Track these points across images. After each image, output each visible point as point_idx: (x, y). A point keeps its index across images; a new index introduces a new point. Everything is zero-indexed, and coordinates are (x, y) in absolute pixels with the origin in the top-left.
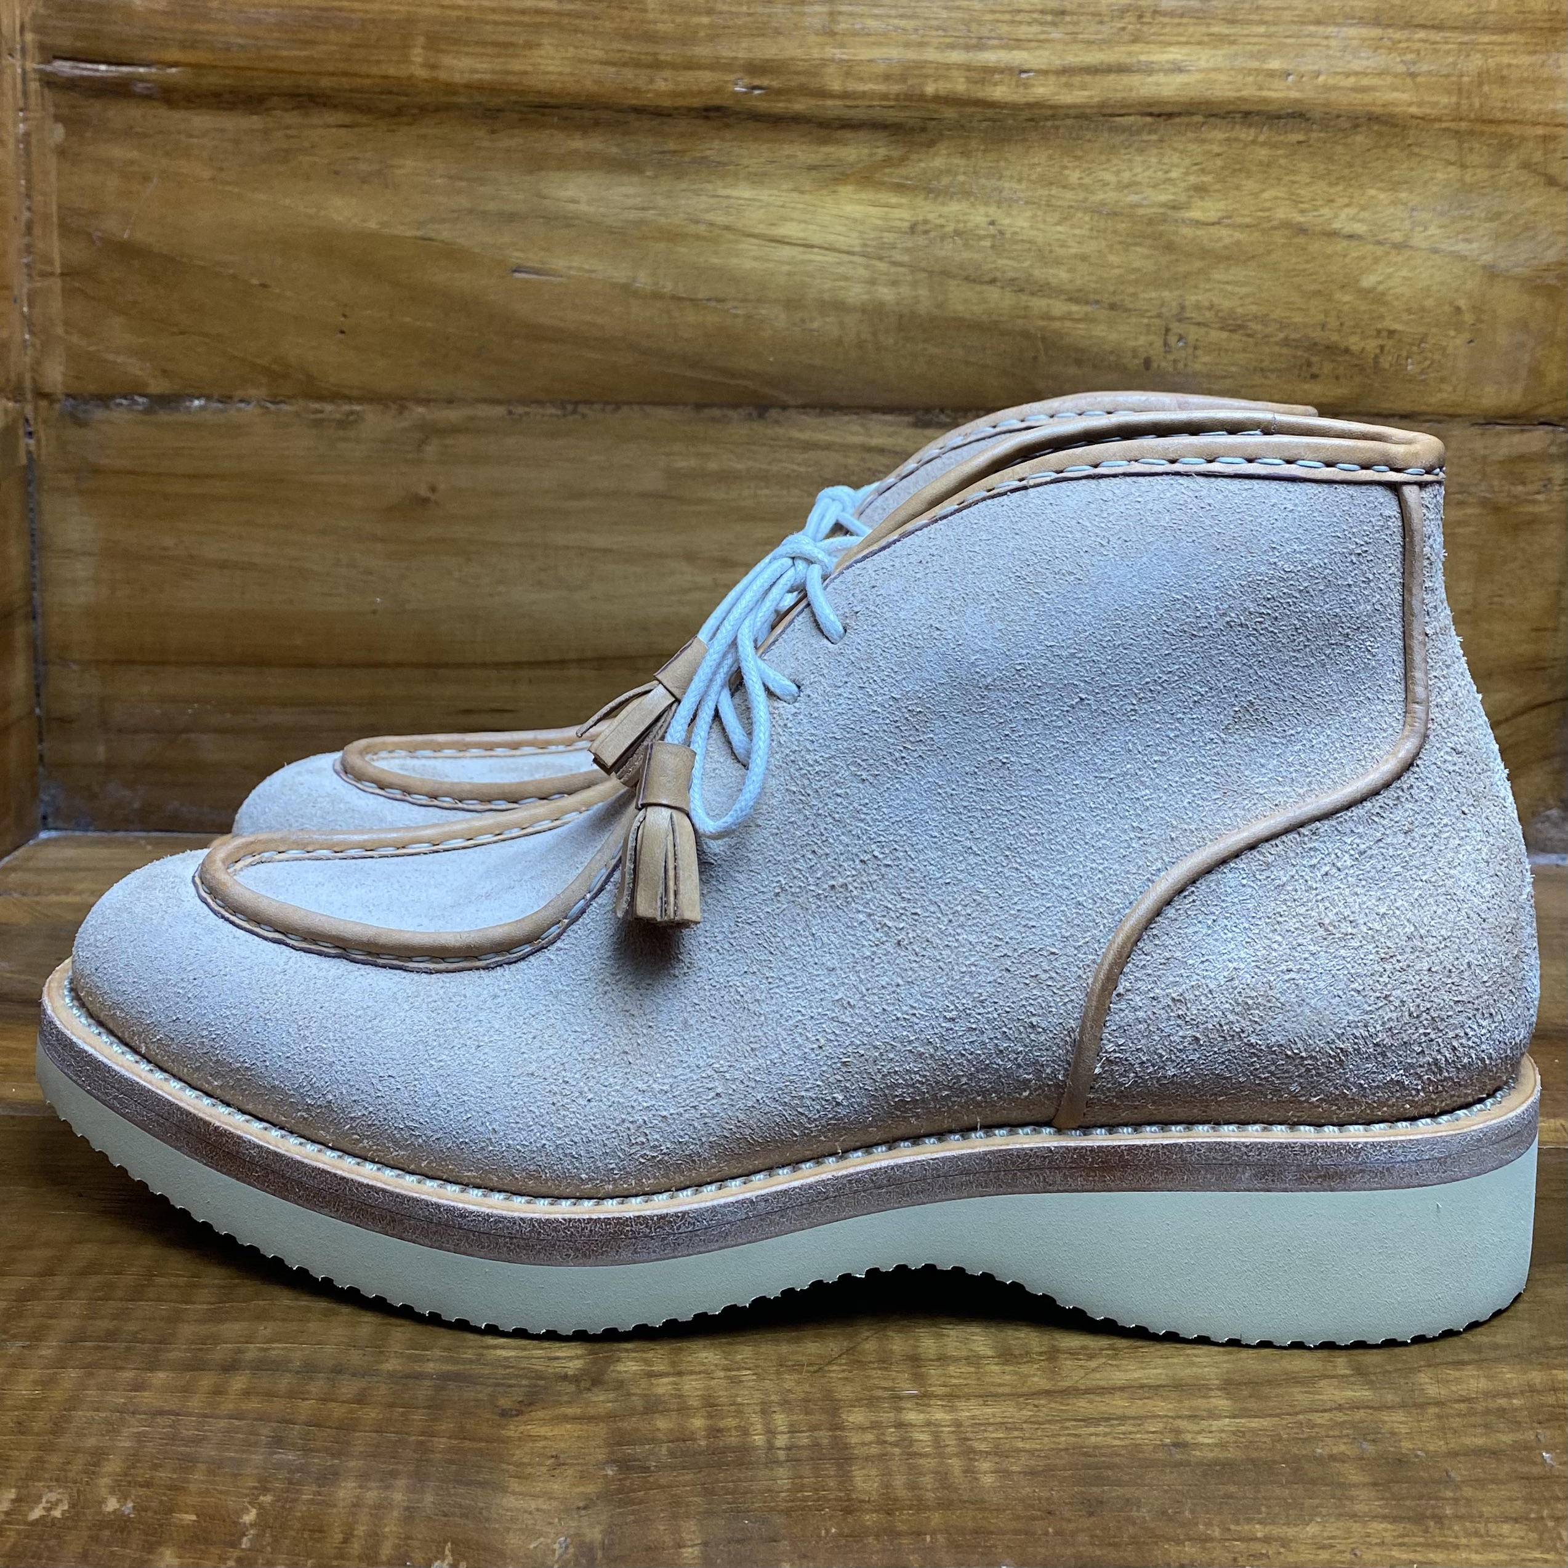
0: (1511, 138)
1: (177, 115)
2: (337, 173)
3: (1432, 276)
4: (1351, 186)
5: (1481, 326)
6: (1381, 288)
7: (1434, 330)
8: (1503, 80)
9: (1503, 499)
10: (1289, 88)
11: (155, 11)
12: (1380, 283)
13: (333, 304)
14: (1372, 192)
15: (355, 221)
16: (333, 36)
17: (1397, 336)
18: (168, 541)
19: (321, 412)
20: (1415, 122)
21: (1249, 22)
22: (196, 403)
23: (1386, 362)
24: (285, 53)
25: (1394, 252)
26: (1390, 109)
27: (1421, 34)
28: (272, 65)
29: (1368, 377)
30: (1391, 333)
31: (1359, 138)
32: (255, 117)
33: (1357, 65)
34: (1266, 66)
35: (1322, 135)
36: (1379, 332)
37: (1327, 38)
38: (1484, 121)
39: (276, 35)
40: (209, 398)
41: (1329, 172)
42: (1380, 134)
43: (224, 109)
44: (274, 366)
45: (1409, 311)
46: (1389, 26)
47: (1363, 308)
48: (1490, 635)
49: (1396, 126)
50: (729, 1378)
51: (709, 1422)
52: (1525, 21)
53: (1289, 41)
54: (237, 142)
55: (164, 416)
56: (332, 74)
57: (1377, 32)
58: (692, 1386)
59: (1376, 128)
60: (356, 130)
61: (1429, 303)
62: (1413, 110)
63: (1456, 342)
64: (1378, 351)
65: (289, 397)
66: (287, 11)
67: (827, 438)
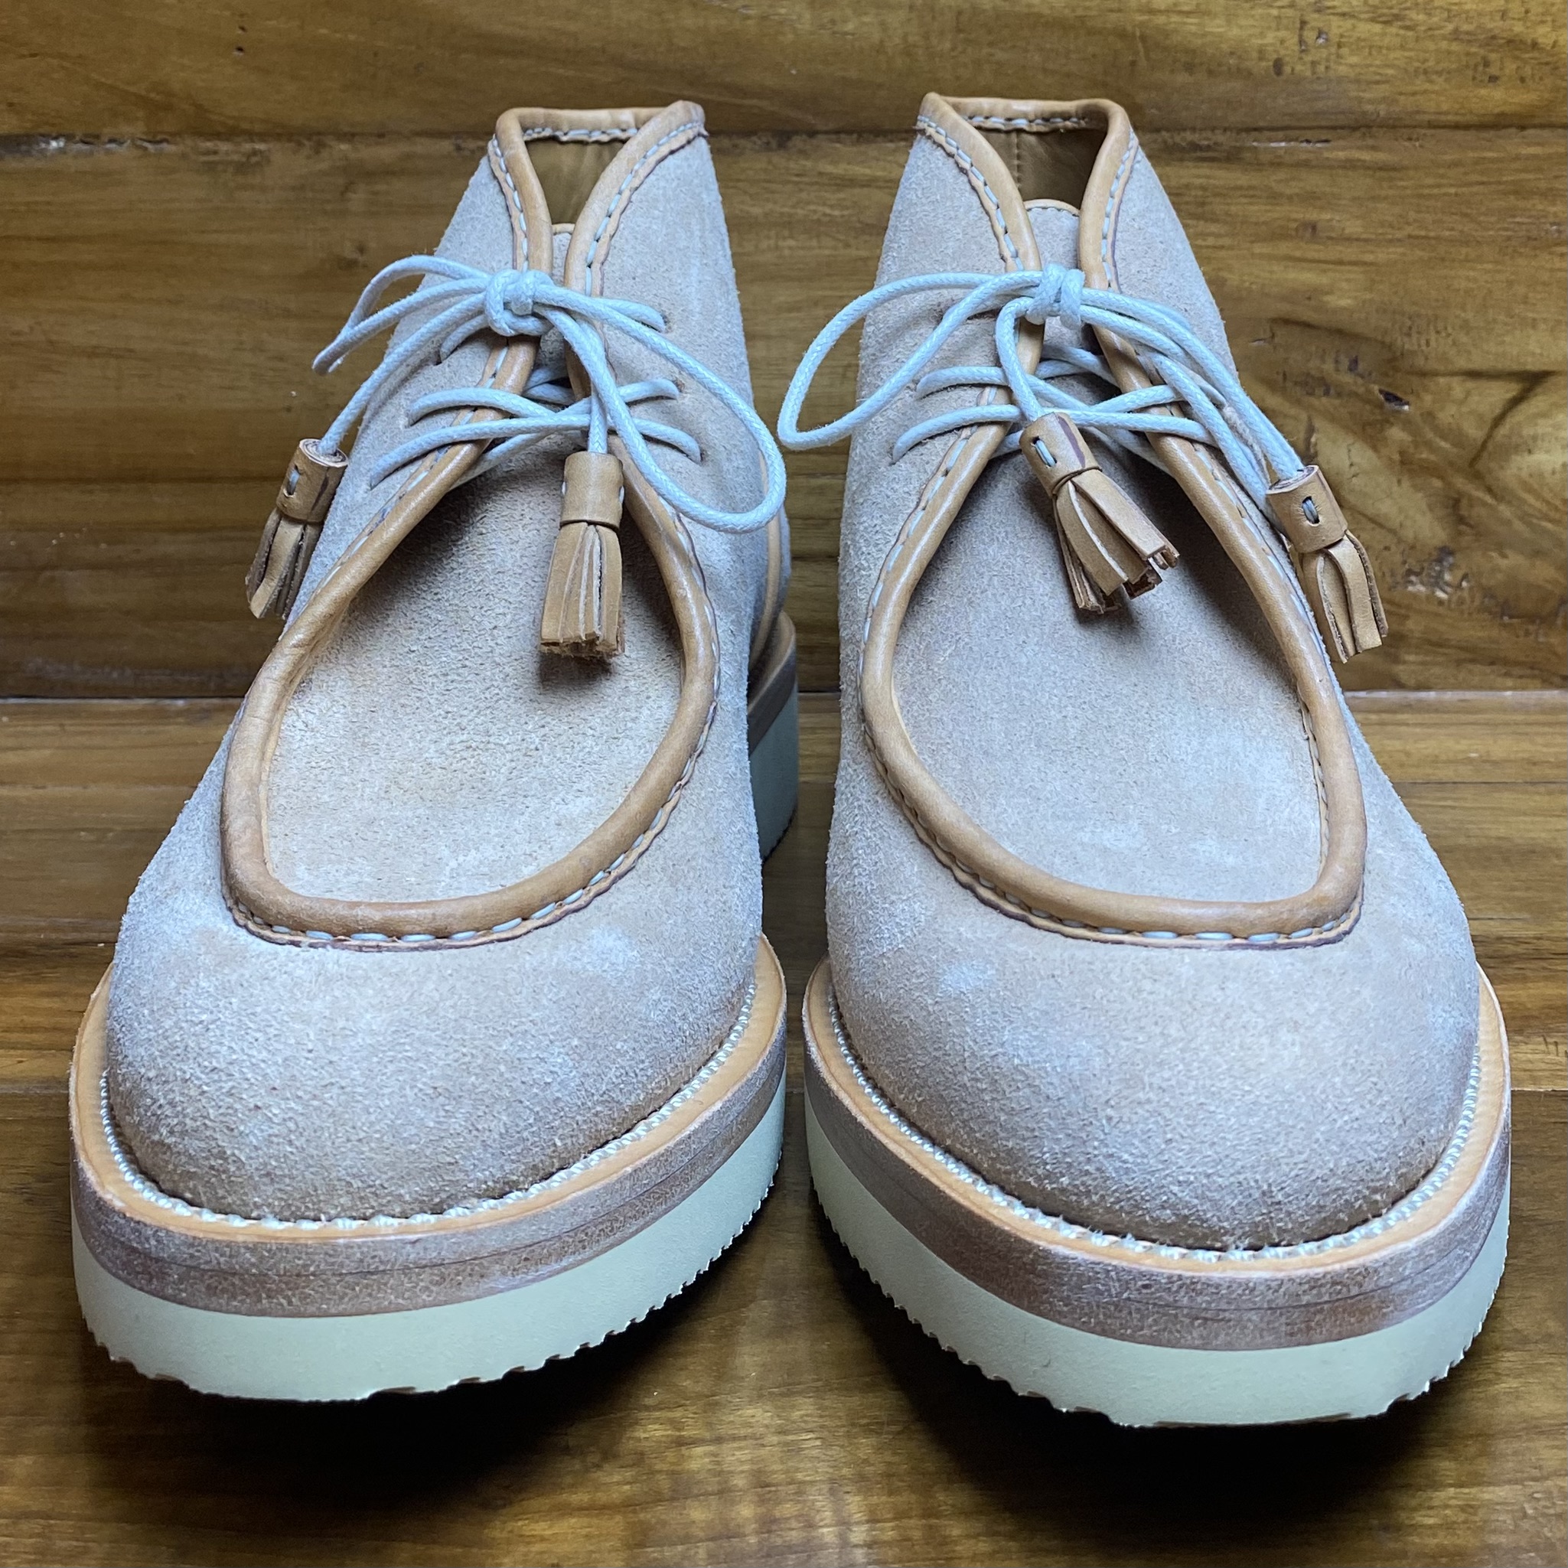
13: (227, 13)
18: (21, 324)
19: (215, 153)
22: (54, 144)
40: (69, 138)
44: (153, 95)
50: (786, 1444)
51: (760, 1510)
55: (12, 163)
58: (738, 1458)
65: (173, 135)
67: (868, 171)
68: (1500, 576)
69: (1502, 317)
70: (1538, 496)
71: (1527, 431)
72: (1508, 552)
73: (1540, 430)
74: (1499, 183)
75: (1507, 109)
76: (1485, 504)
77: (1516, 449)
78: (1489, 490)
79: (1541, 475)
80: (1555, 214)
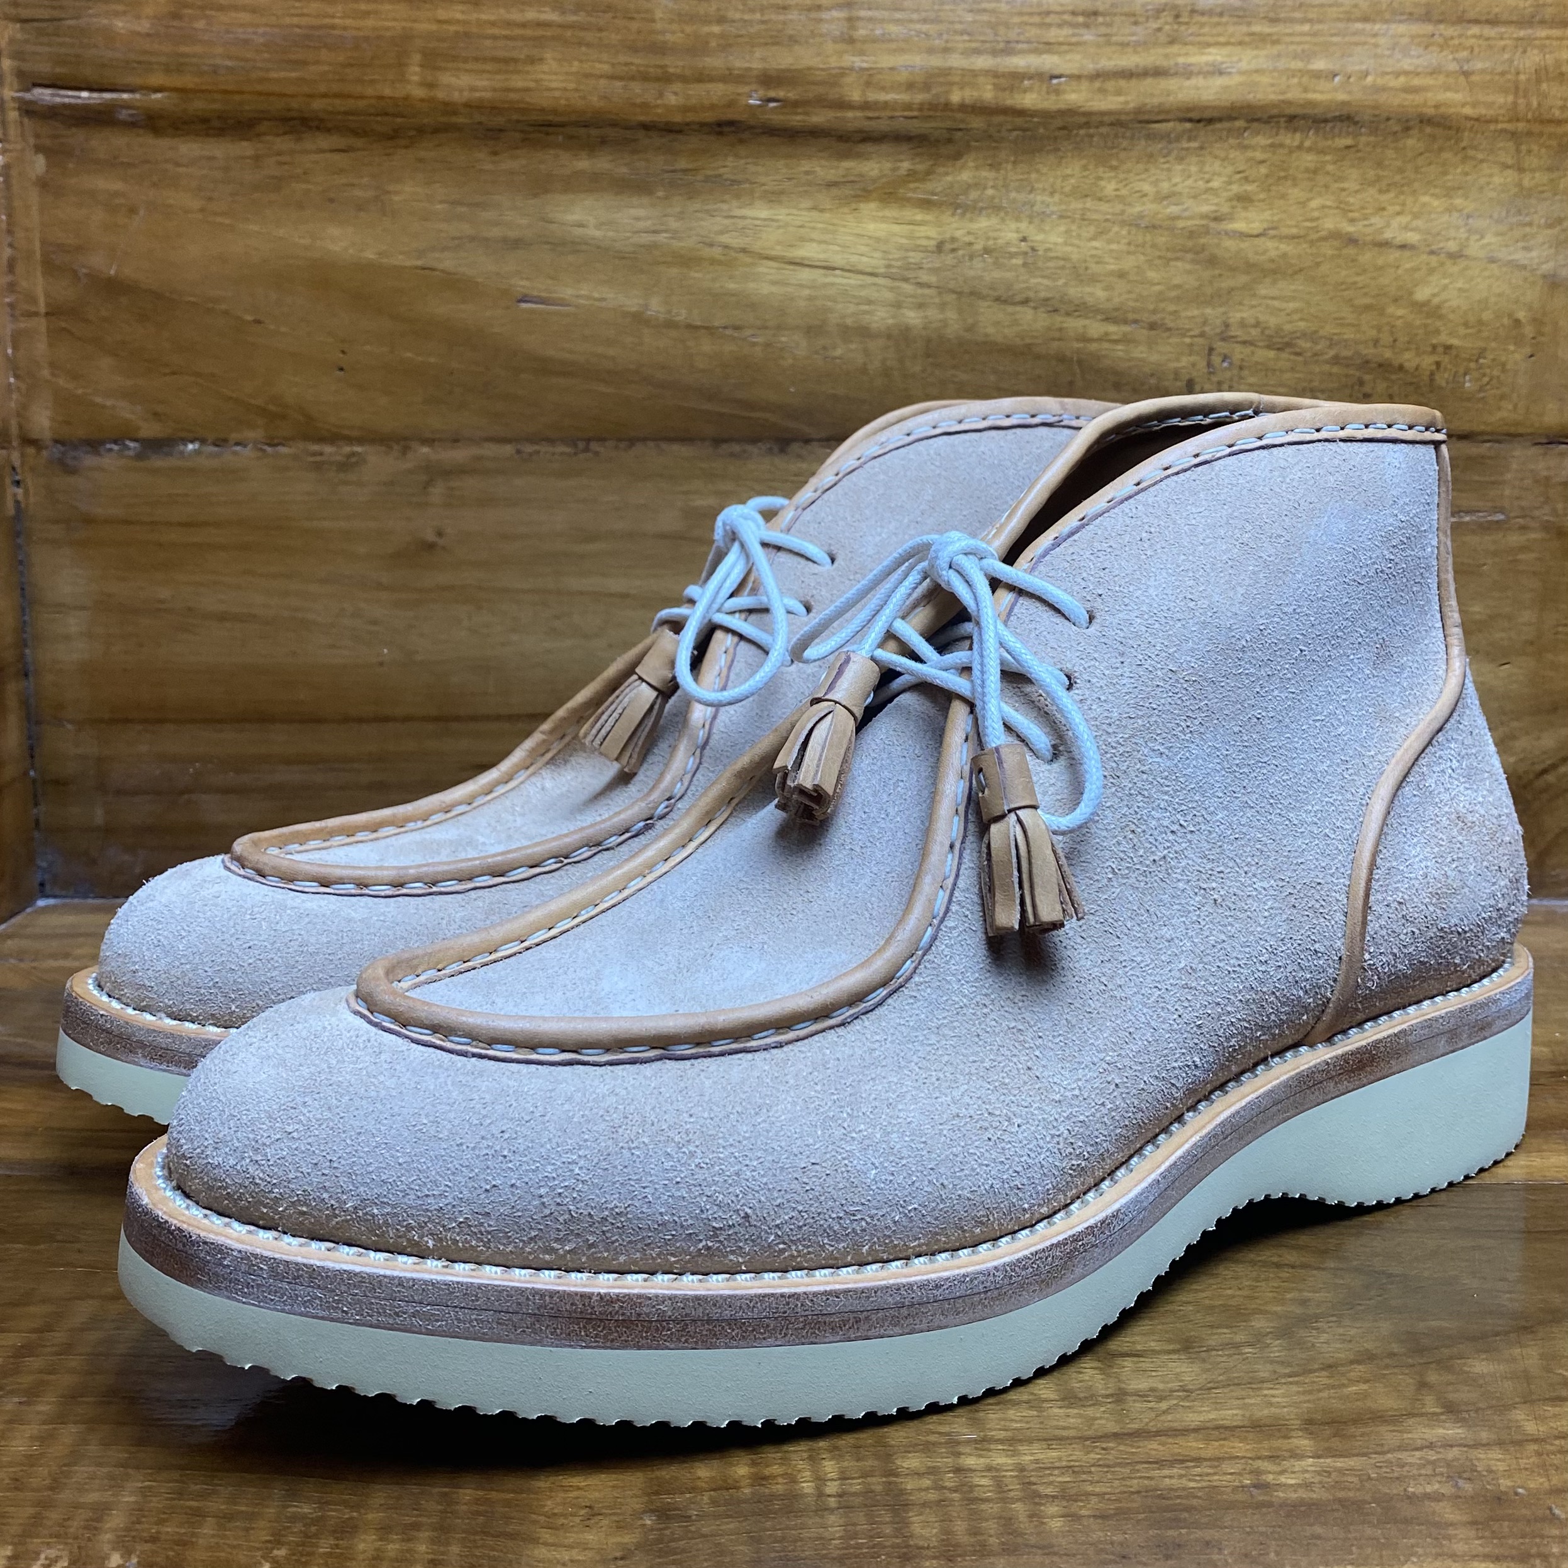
1: (163, 143)
2: (331, 201)
3: (1489, 287)
4: (1402, 193)
5: (1543, 339)
6: (1436, 301)
7: (1493, 345)
8: (1562, 77)
10: (1335, 90)
12: (1434, 295)
14: (1426, 199)
16: (324, 54)
17: (1454, 352)
19: (321, 454)
20: (1470, 123)
21: (1292, 21)
22: (191, 446)
23: (1441, 379)
24: (275, 75)
25: (1449, 263)
26: (1442, 110)
27: (1475, 30)
28: (259, 88)
29: (1422, 395)
30: (1448, 348)
31: (1410, 142)
32: (245, 144)
33: (1407, 64)
34: (1311, 67)
35: (1372, 139)
36: (1434, 347)
37: (1375, 35)
38: (1542, 122)
39: (266, 56)
40: (203, 441)
41: (1379, 179)
42: (1433, 137)
43: (213, 135)
44: (270, 407)
45: (1466, 325)
46: (1441, 22)
47: (1417, 322)
48: (1555, 667)
49: (1450, 128)
53: (1335, 39)
54: (227, 170)
55: (157, 462)
56: (326, 96)
57: (1429, 28)
59: (1428, 130)
60: (352, 154)
61: (1487, 316)
62: (1468, 111)
63: (1516, 356)
64: (1434, 368)
65: (286, 439)
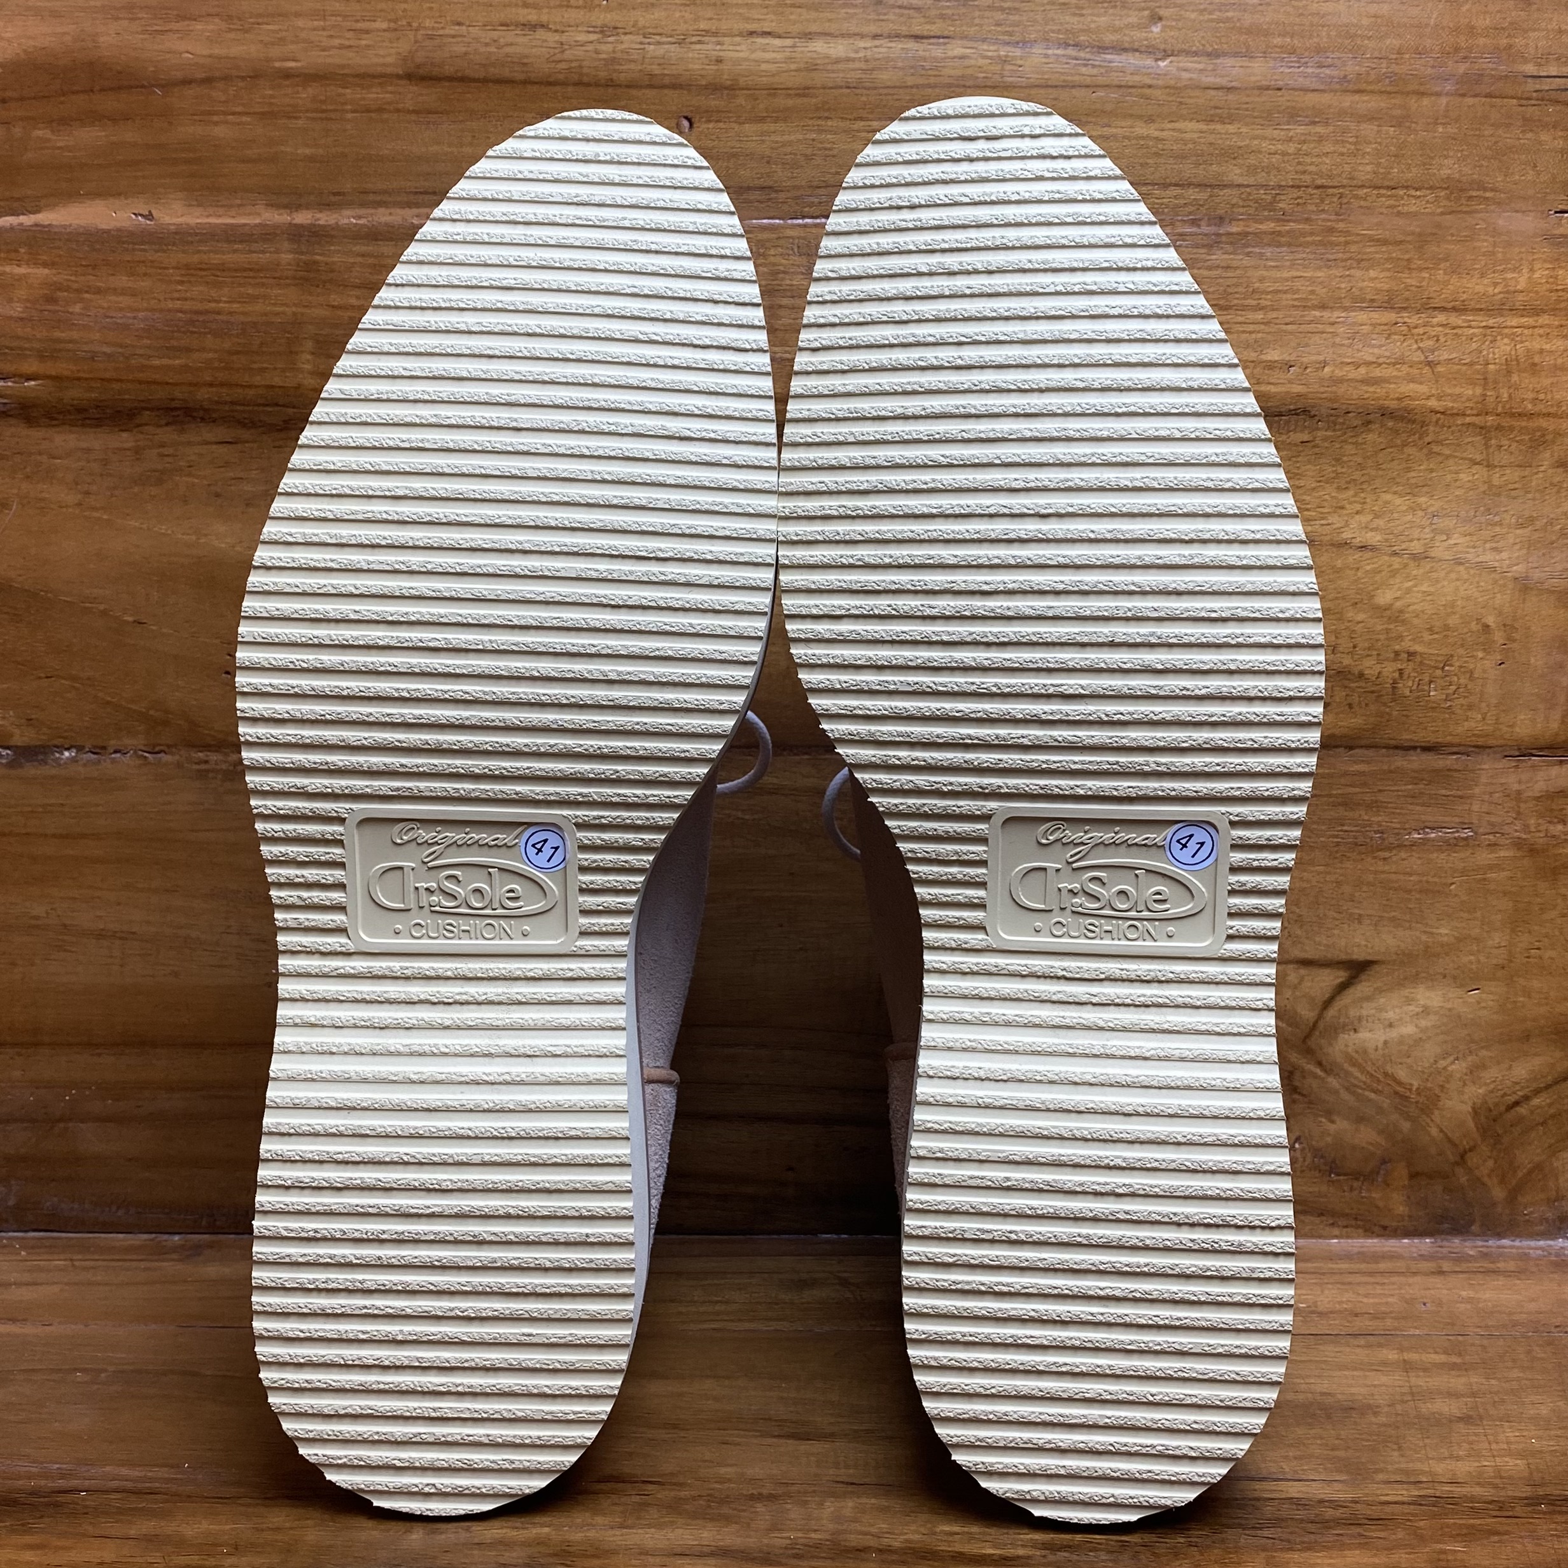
0: (1544, 432)
1: (37, 433)
2: (218, 495)
3: (1457, 589)
4: (1363, 490)
5: (1515, 645)
6: (1398, 604)
7: (1461, 651)
8: (1534, 368)
9: (1540, 840)
10: (1290, 382)
11: (11, 318)
12: (1397, 598)
13: (217, 641)
14: (1388, 497)
15: (238, 548)
16: (209, 341)
17: (1418, 659)
18: (39, 910)
19: (206, 762)
20: (1434, 417)
21: (1244, 308)
22: (67, 754)
23: (1406, 688)
24: (157, 362)
25: (1412, 564)
26: (1407, 402)
27: (1441, 318)
28: (141, 376)
29: (1385, 704)
30: (1411, 654)
31: (1371, 437)
32: (125, 435)
33: (1367, 355)
34: (1264, 357)
35: (1329, 433)
36: (1397, 653)
37: (1333, 324)
38: (1512, 415)
39: (147, 342)
40: (80, 749)
41: (1338, 475)
42: (1396, 432)
43: (90, 426)
44: (152, 712)
45: (1431, 630)
46: (1404, 308)
47: (1379, 628)
48: (1527, 993)
49: (1414, 422)
52: (1558, 301)
53: (1289, 327)
54: (105, 462)
55: (31, 770)
56: (211, 385)
57: (1391, 316)
59: (1390, 424)
60: (239, 446)
61: (1453, 621)
62: (1433, 403)
63: (1485, 665)
64: (1396, 675)
65: (169, 746)
66: (157, 315)
67: (775, 781)
68: (1329, 1139)
69: (1332, 913)
70: (1362, 1070)
71: (1353, 1013)
72: (1335, 1118)
73: (1364, 1013)
74: (1330, 796)
75: (1337, 732)
76: (1316, 1076)
77: (1344, 1028)
78: (1320, 1064)
79: (1365, 1052)
80: (1379, 824)
